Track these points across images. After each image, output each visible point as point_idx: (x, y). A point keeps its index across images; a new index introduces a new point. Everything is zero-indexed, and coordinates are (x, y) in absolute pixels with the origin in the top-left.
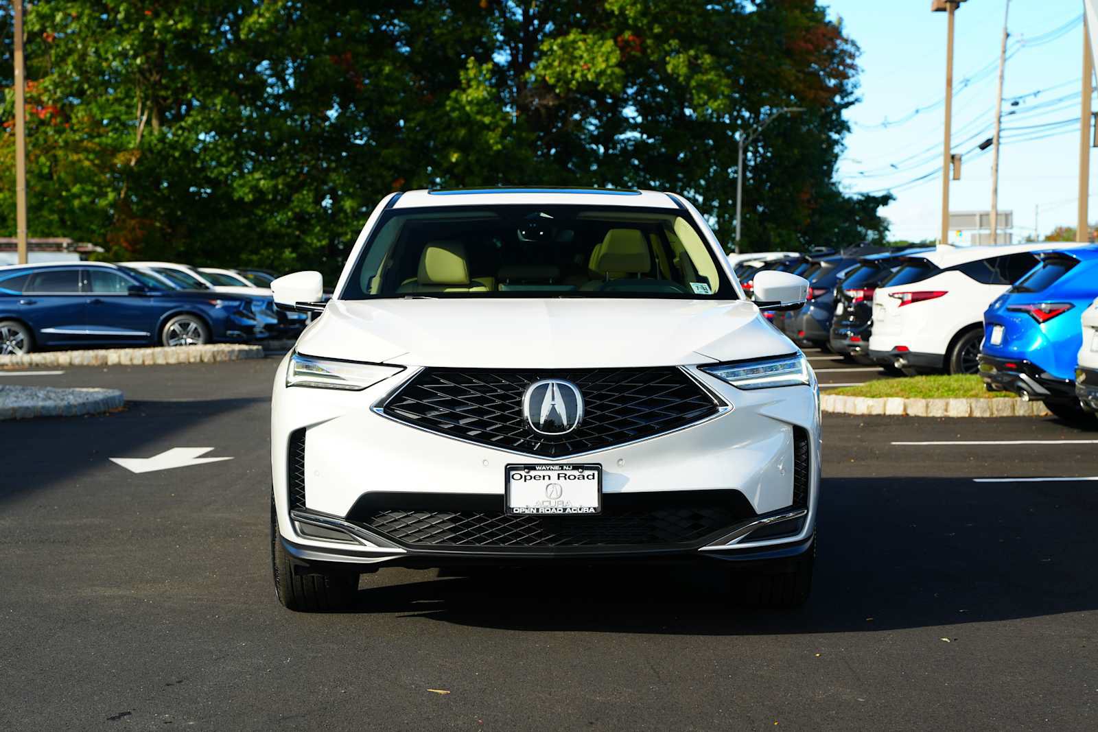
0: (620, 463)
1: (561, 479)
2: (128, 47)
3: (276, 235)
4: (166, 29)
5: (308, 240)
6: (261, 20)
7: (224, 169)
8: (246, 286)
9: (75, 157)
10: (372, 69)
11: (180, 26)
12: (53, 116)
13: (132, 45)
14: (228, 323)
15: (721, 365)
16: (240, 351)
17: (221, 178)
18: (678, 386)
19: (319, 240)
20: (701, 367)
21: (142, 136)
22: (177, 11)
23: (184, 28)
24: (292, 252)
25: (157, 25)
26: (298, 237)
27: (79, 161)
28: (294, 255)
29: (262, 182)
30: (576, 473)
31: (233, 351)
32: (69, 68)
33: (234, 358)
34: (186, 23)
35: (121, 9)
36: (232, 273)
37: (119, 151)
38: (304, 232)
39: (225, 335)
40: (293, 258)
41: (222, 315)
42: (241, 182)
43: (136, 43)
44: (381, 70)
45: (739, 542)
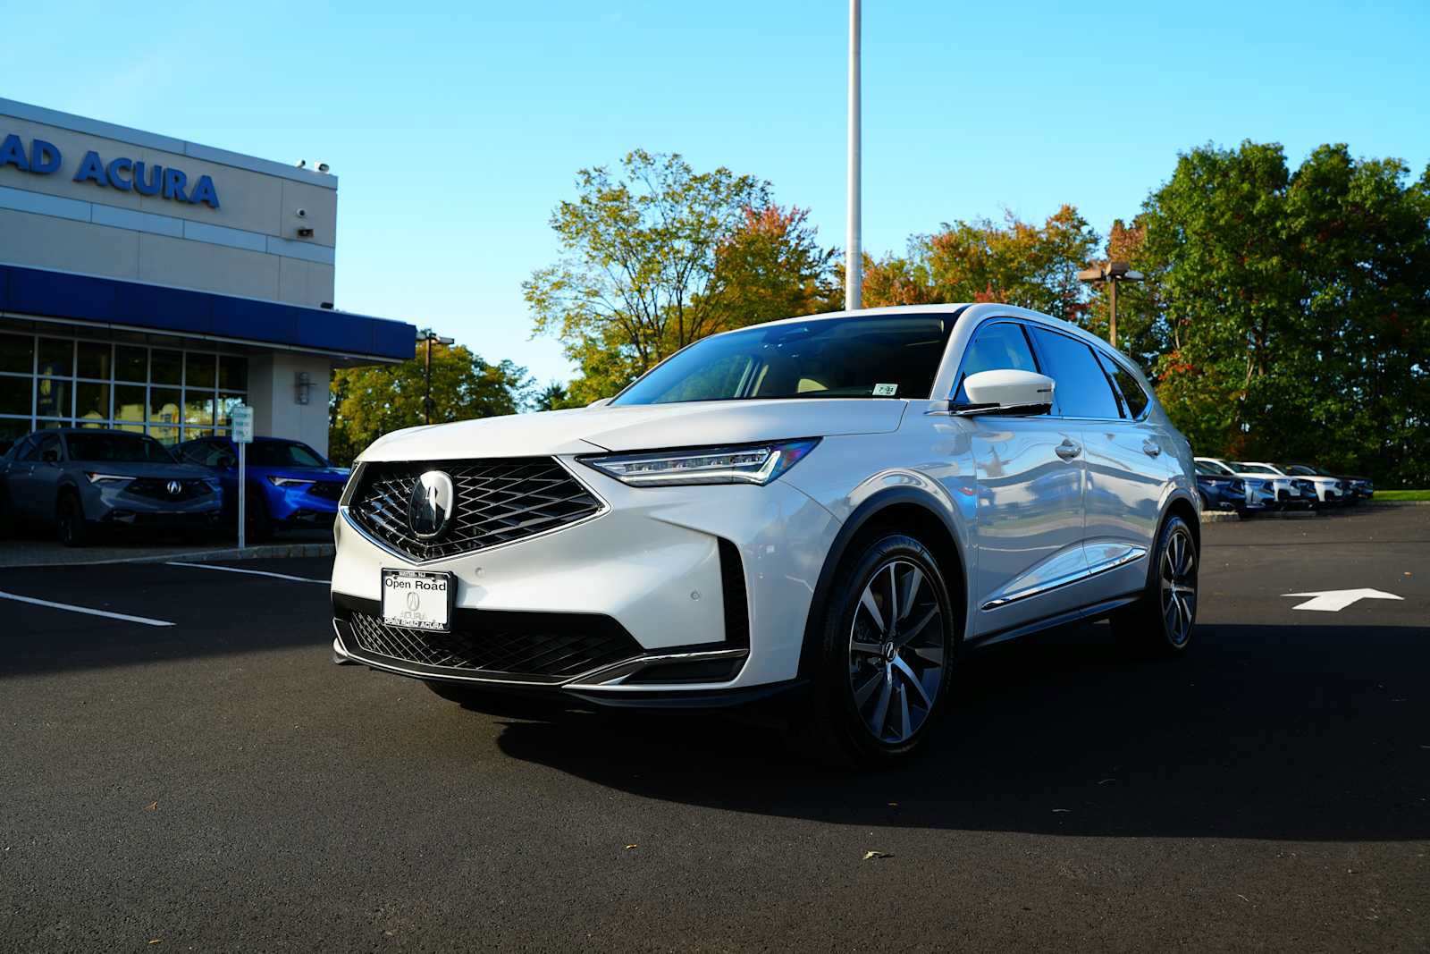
0: (479, 572)
1: (419, 587)
2: (1233, 323)
3: (1342, 442)
4: (1259, 309)
5: (1366, 445)
6: (1327, 297)
7: (1306, 400)
8: (1275, 473)
9: (1202, 397)
10: (1414, 323)
11: (1269, 306)
12: (1187, 371)
13: (1236, 322)
14: (1220, 497)
15: (612, 455)
16: (1219, 516)
17: (1304, 405)
18: (559, 482)
19: (1373, 445)
20: (580, 458)
21: (1250, 381)
22: (1267, 297)
23: (1272, 307)
24: (1354, 454)
25: (1253, 307)
26: (1359, 443)
27: (1205, 398)
28: (1356, 456)
29: (1333, 406)
30: (429, 581)
31: (1214, 516)
32: (1197, 340)
33: (1214, 520)
34: (1274, 303)
35: (1229, 299)
36: (1268, 466)
37: (1233, 391)
38: (1363, 440)
39: (1219, 505)
40: (1355, 458)
41: (1216, 491)
42: (1318, 407)
43: (1239, 320)
44: (1421, 323)
45: (622, 683)
